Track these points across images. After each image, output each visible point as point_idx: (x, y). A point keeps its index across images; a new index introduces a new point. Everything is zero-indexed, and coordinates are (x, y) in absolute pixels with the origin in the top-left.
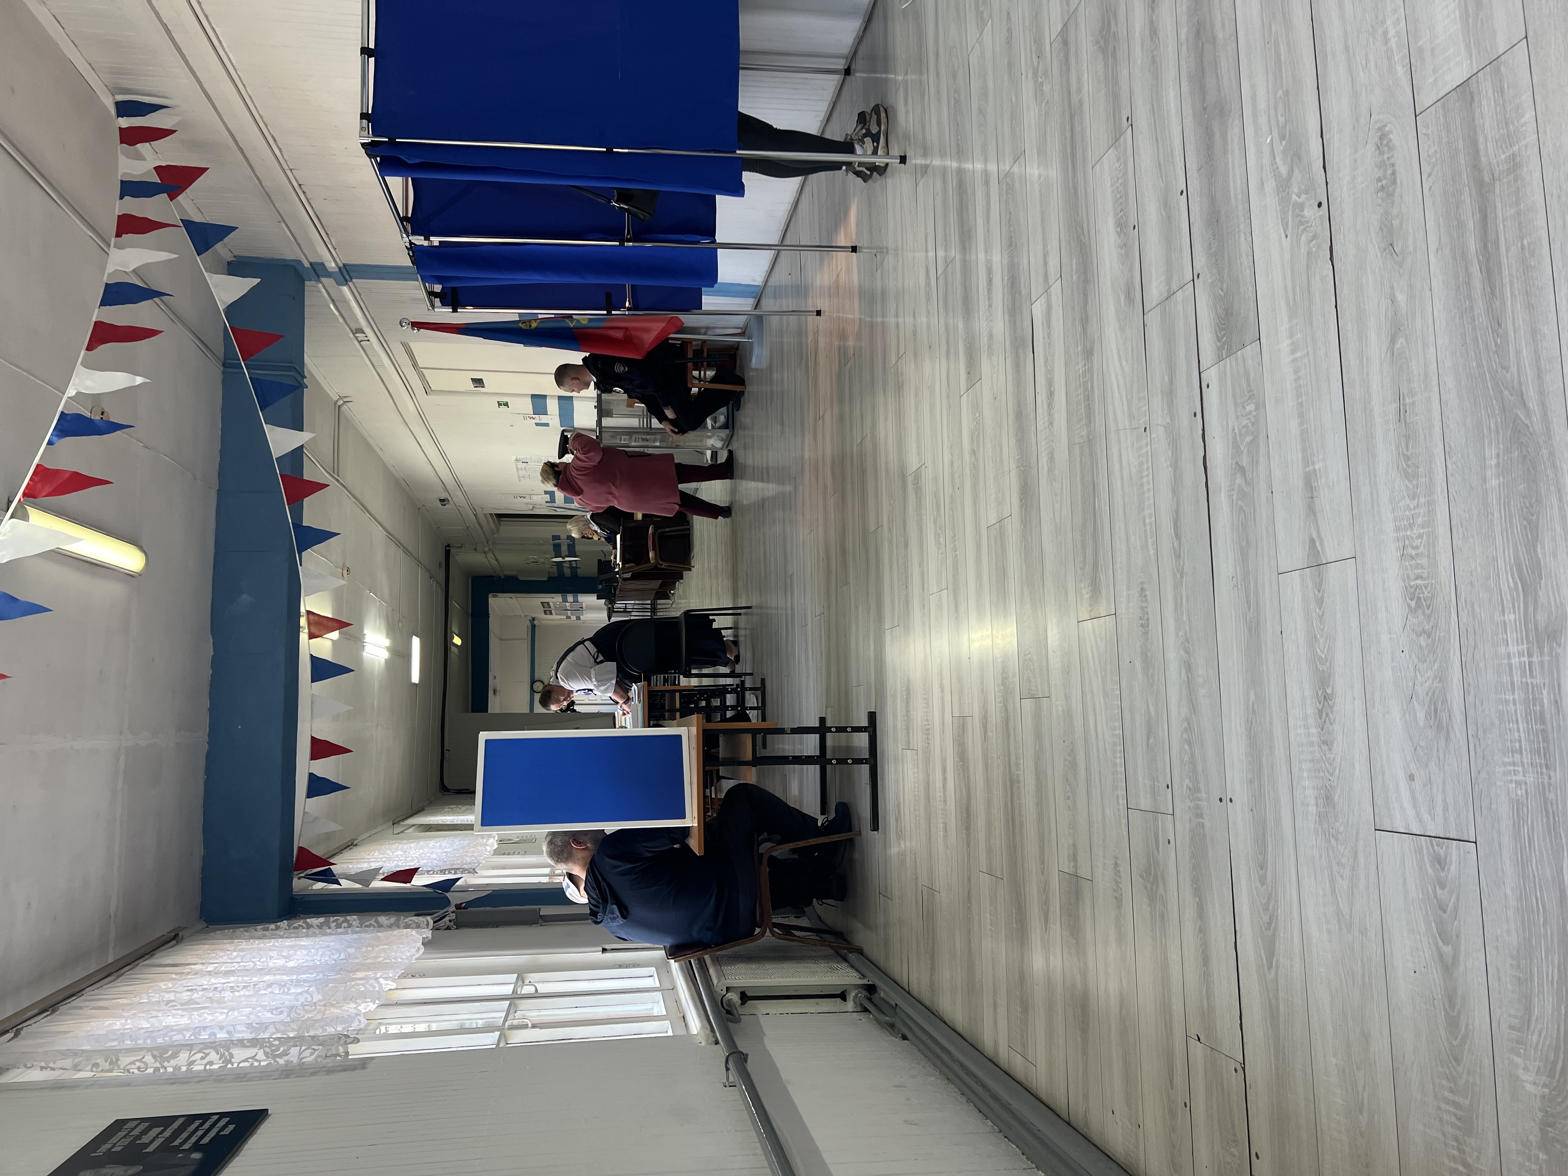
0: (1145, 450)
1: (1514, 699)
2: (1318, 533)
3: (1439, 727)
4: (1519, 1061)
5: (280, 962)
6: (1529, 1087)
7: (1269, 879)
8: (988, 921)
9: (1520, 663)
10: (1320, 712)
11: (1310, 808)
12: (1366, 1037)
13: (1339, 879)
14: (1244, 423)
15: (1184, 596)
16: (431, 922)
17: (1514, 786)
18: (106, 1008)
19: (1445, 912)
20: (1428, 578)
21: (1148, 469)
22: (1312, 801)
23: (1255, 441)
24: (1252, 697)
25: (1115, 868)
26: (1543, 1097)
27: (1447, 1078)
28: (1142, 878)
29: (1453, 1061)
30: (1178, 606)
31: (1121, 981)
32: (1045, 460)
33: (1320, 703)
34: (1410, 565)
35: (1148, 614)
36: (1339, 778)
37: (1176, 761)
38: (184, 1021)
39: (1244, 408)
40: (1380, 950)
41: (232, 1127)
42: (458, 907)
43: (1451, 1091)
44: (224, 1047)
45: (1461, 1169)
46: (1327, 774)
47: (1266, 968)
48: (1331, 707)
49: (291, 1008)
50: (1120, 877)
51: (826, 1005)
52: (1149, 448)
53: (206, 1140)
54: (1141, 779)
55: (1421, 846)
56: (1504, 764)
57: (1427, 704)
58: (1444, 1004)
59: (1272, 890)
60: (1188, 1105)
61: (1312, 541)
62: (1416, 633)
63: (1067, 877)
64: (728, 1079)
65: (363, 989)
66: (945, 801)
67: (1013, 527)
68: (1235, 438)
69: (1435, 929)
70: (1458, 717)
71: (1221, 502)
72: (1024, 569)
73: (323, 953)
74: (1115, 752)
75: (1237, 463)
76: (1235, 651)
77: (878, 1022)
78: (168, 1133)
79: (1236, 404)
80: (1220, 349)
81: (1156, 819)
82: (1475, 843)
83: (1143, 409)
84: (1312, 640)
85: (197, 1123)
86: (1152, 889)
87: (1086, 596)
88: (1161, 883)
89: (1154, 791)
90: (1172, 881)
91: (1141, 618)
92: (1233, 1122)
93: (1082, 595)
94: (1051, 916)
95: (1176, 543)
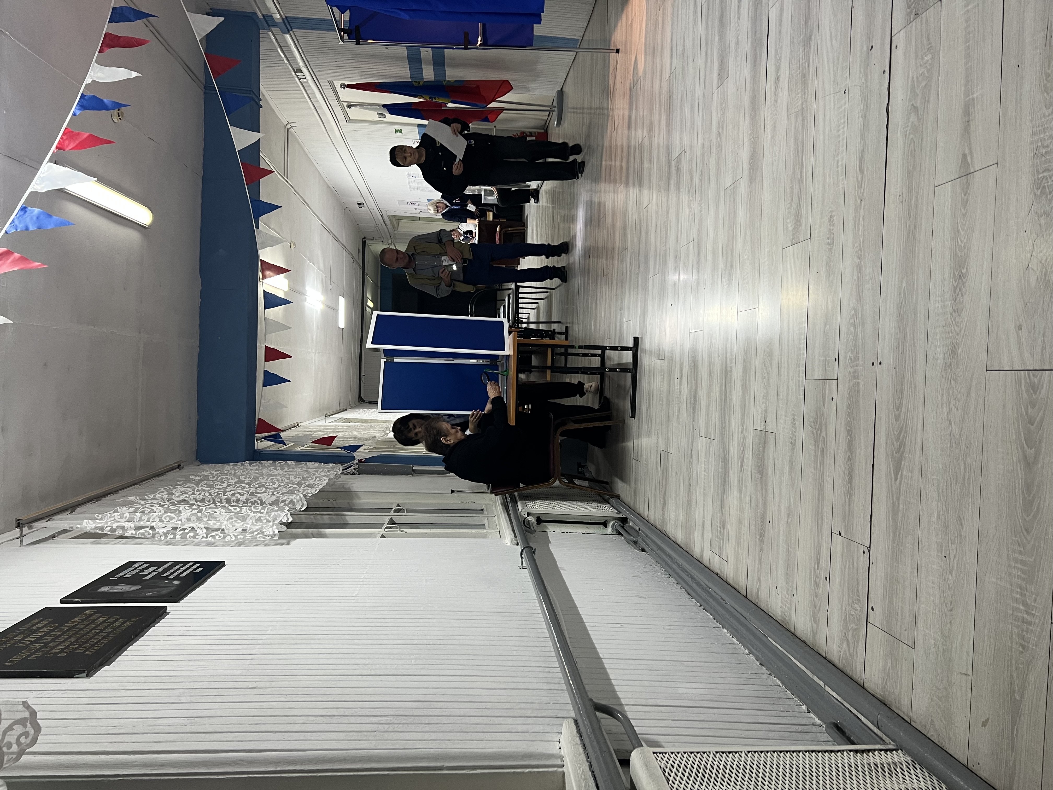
0: (843, 108)
2: (970, 149)
3: (1047, 286)
7: (902, 417)
8: (703, 469)
10: (955, 288)
11: (939, 361)
13: (955, 410)
14: (921, 72)
15: (862, 217)
16: (341, 469)
19: (1032, 424)
22: (941, 356)
23: (928, 86)
24: (904, 285)
25: (792, 422)
27: (1019, 544)
28: (811, 427)
29: (1024, 532)
30: (856, 226)
31: (790, 500)
32: (769, 130)
33: (956, 281)
34: (1040, 162)
35: (833, 234)
36: (963, 336)
37: (843, 341)
39: (923, 59)
40: (979, 458)
41: (201, 569)
42: (360, 461)
43: (1020, 553)
45: (1021, 607)
46: (955, 334)
47: (893, 480)
48: (964, 284)
50: (795, 428)
51: (594, 529)
52: (847, 106)
53: (183, 575)
54: (817, 357)
55: (1021, 377)
57: (1039, 270)
58: (1023, 492)
59: (903, 425)
60: (828, 579)
61: (965, 156)
62: (1038, 215)
63: (759, 433)
64: (522, 564)
66: (680, 392)
67: (743, 186)
68: (913, 86)
69: (1023, 438)
71: (897, 137)
72: (748, 216)
74: (800, 340)
75: (913, 105)
76: (895, 252)
77: (627, 541)
78: (161, 569)
79: (916, 57)
80: (908, 15)
81: (825, 384)
83: (845, 76)
84: (956, 232)
85: (181, 565)
86: (817, 433)
87: (791, 229)
88: (824, 429)
89: (825, 365)
90: (831, 428)
91: (828, 238)
92: (858, 587)
93: (787, 228)
94: (745, 461)
95: (859, 177)
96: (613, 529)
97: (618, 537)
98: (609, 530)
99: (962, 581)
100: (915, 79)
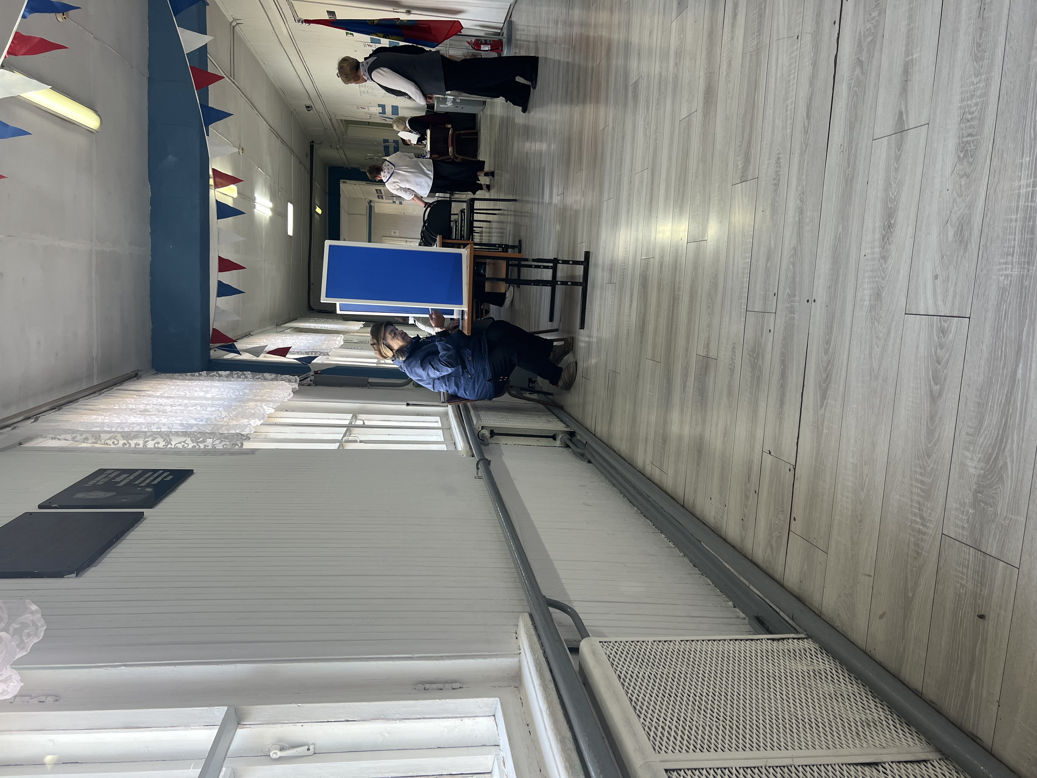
0: (795, 53)
1: (1016, 219)
2: (906, 108)
3: (961, 241)
4: (968, 454)
5: (202, 394)
6: (972, 470)
7: (830, 351)
8: (648, 389)
9: (1026, 192)
10: (884, 237)
11: (865, 303)
12: (874, 444)
13: (876, 347)
14: (868, 27)
15: (806, 162)
16: (298, 379)
17: (1003, 278)
18: (93, 410)
19: (939, 364)
20: (976, 135)
21: (795, 68)
22: (867, 298)
23: (873, 42)
24: (840, 230)
25: (732, 350)
26: (979, 476)
27: (920, 466)
28: (749, 355)
29: (926, 456)
30: (800, 170)
31: (727, 420)
32: (724, 67)
33: (885, 231)
34: (966, 127)
35: (779, 176)
36: (888, 281)
37: (783, 278)
38: (141, 420)
39: (870, 14)
40: (893, 391)
41: (171, 477)
42: (316, 373)
43: (921, 474)
44: (167, 436)
45: (918, 520)
46: (880, 279)
47: (819, 408)
48: (891, 233)
49: (208, 419)
50: (735, 356)
51: (543, 442)
52: (798, 52)
53: (155, 482)
54: (758, 291)
55: (933, 322)
56: (1000, 264)
57: (956, 226)
58: (927, 422)
59: (831, 358)
60: (757, 492)
61: (901, 113)
62: (960, 176)
63: (701, 358)
64: (477, 474)
65: (253, 411)
66: (630, 315)
67: (697, 119)
68: (860, 40)
69: (931, 376)
70: (976, 232)
71: (843, 89)
72: (701, 149)
73: (229, 391)
74: (743, 273)
75: (858, 58)
76: (834, 198)
77: (575, 453)
78: (132, 477)
79: (865, 12)
81: (764, 317)
82: (969, 318)
83: (798, 22)
84: (888, 185)
85: (150, 474)
86: (754, 361)
87: (740, 166)
88: (760, 358)
89: (765, 298)
90: (768, 356)
91: (774, 179)
92: (783, 500)
93: (737, 165)
94: (688, 383)
95: (806, 122)
96: (561, 441)
97: (565, 450)
98: (558, 443)
99: (871, 497)
100: (862, 33)
